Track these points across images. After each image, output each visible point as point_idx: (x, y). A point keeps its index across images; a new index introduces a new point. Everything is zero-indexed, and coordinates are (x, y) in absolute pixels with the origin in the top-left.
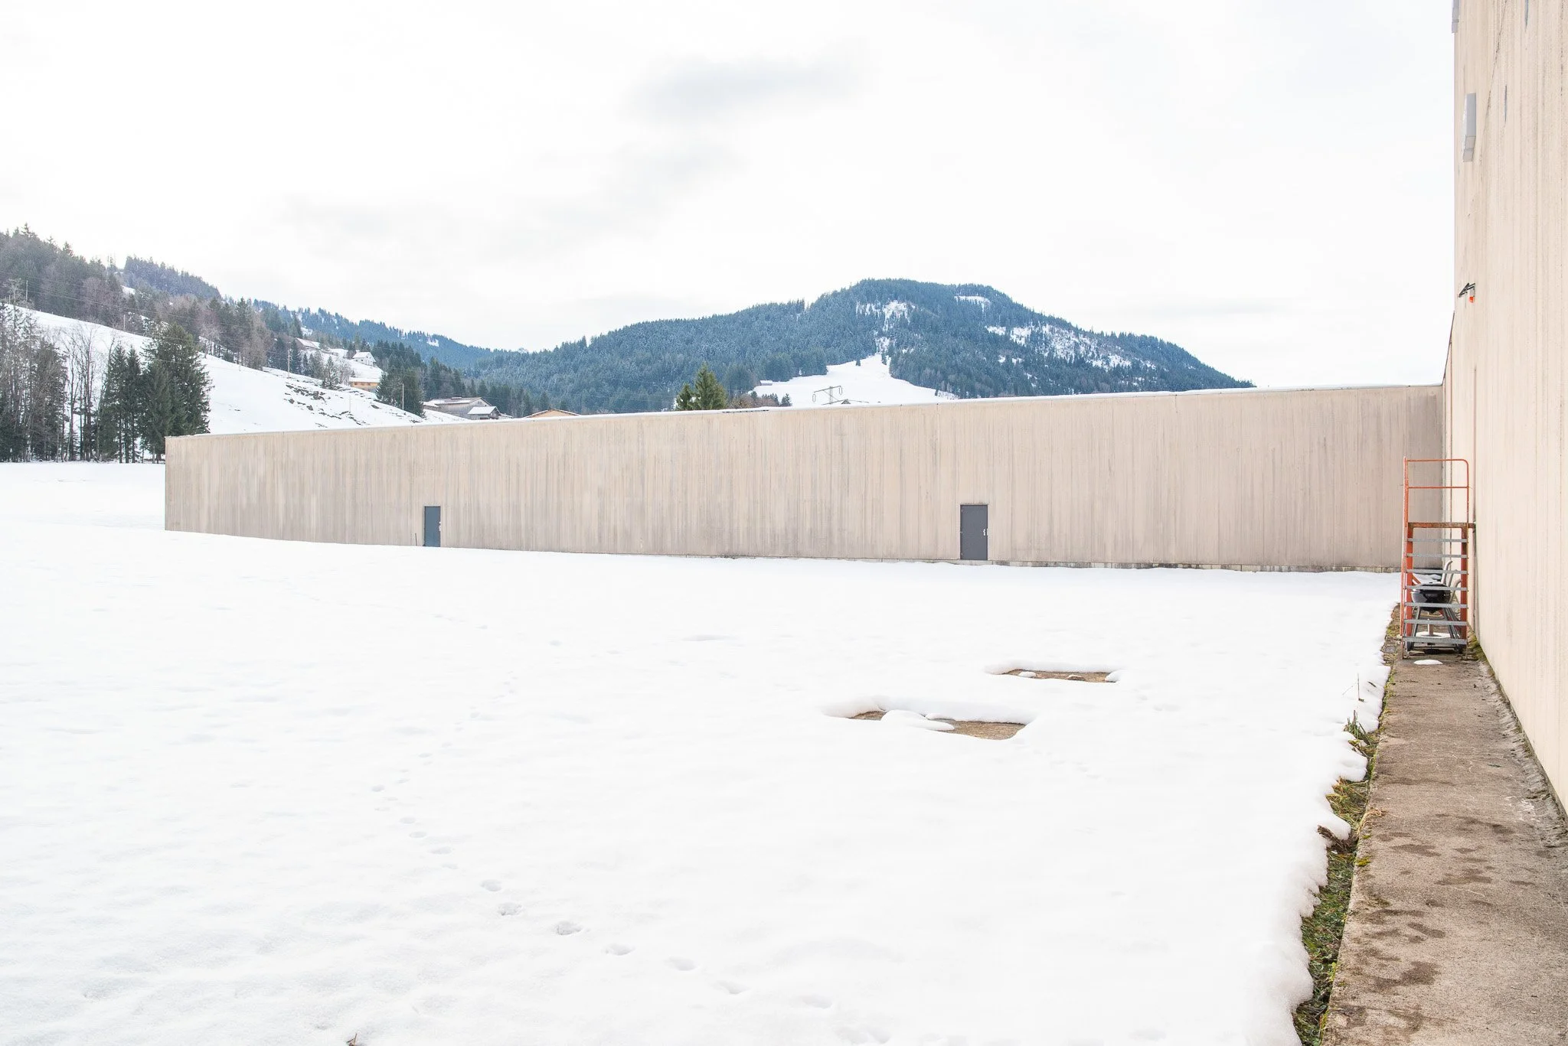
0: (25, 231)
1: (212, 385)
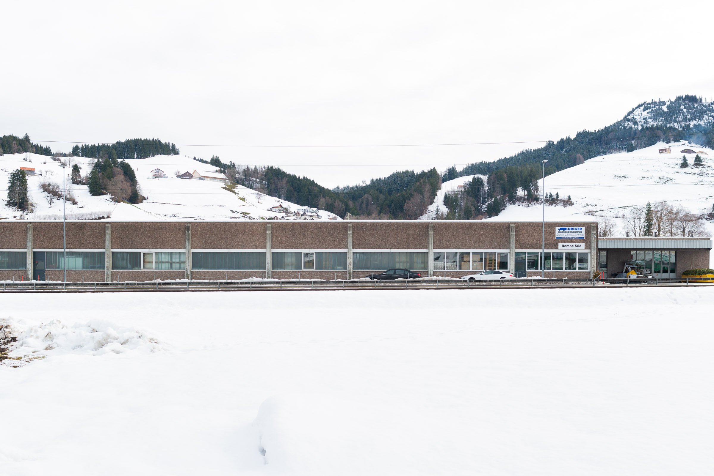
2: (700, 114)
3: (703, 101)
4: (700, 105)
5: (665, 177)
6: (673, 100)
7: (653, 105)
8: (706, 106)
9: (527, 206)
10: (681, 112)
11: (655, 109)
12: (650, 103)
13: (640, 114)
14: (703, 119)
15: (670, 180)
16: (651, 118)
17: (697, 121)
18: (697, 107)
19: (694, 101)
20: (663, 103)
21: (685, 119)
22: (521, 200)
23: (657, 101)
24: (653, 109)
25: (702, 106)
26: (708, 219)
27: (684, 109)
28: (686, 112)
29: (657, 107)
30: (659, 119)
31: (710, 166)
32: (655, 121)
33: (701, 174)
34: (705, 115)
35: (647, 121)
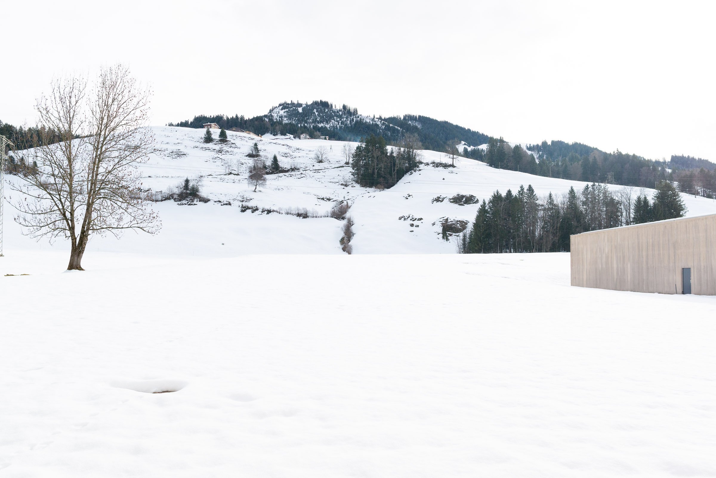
0: (617, 151)
1: (687, 210)
2: (328, 118)
3: (334, 107)
4: (330, 110)
5: (179, 151)
6: (310, 103)
7: (291, 106)
8: (334, 112)
11: (292, 109)
12: (289, 104)
13: (278, 113)
14: (329, 123)
15: (183, 154)
16: (286, 117)
18: (327, 112)
19: (326, 107)
20: (300, 105)
21: (315, 121)
23: (296, 103)
24: (290, 109)
25: (332, 112)
26: (176, 199)
27: (316, 113)
28: (318, 115)
29: (294, 108)
30: (293, 119)
31: (234, 144)
32: (289, 120)
33: (220, 151)
34: (332, 119)
35: (282, 119)
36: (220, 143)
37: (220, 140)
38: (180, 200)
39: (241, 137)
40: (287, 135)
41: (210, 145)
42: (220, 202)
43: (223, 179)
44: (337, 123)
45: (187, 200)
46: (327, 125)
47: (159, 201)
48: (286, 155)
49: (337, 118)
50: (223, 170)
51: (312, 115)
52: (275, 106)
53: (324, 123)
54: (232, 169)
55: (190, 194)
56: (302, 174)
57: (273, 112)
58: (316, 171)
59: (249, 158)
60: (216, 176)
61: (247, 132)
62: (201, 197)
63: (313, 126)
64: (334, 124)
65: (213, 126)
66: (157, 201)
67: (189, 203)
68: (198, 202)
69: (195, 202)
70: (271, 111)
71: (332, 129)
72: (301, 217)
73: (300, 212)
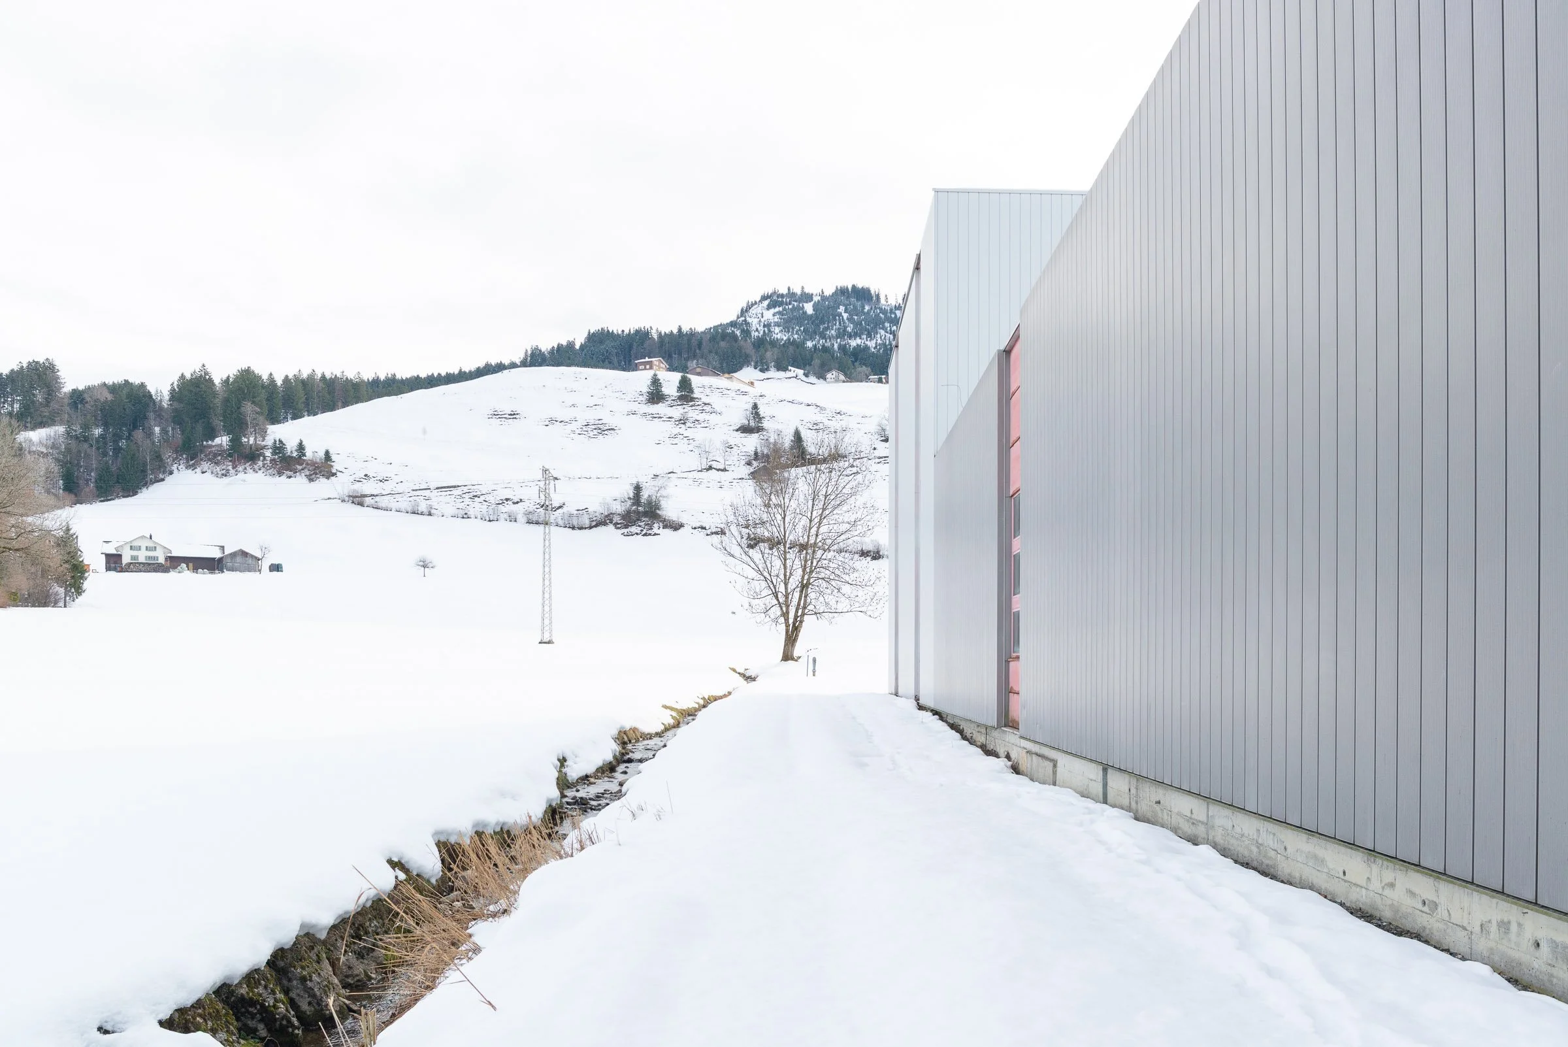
2: (872, 327)
3: (883, 301)
4: (876, 308)
5: (600, 422)
6: (829, 292)
7: (788, 300)
8: (884, 312)
9: (223, 475)
10: (837, 318)
11: (790, 307)
12: (782, 294)
13: (760, 316)
14: (875, 336)
15: (609, 429)
16: (779, 326)
17: (863, 339)
18: (869, 311)
19: (865, 300)
20: (807, 297)
21: (842, 333)
22: (215, 457)
23: (799, 292)
24: (787, 307)
25: (878, 311)
26: (618, 524)
27: (843, 314)
28: (848, 319)
29: (796, 304)
30: (793, 329)
31: (709, 404)
32: (785, 331)
33: (683, 421)
34: (880, 329)
35: (769, 331)
36: (679, 403)
37: (681, 398)
38: (626, 527)
39: (721, 390)
40: (790, 371)
41: (660, 408)
42: (705, 528)
43: (700, 481)
44: (892, 337)
45: (639, 526)
46: (870, 341)
47: (586, 528)
48: (816, 427)
49: (890, 326)
50: (695, 462)
51: (835, 320)
52: (752, 300)
53: (862, 337)
54: (714, 458)
55: (645, 514)
56: (852, 466)
57: (750, 314)
58: (881, 460)
59: (743, 435)
60: (685, 475)
61: (727, 375)
62: (664, 521)
63: (840, 347)
64: (885, 339)
65: (656, 365)
66: (581, 528)
67: (643, 533)
68: (661, 529)
69: (655, 530)
70: (744, 312)
71: (881, 351)
72: (869, 559)
73: (865, 548)
